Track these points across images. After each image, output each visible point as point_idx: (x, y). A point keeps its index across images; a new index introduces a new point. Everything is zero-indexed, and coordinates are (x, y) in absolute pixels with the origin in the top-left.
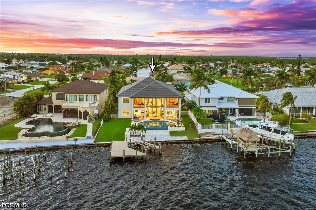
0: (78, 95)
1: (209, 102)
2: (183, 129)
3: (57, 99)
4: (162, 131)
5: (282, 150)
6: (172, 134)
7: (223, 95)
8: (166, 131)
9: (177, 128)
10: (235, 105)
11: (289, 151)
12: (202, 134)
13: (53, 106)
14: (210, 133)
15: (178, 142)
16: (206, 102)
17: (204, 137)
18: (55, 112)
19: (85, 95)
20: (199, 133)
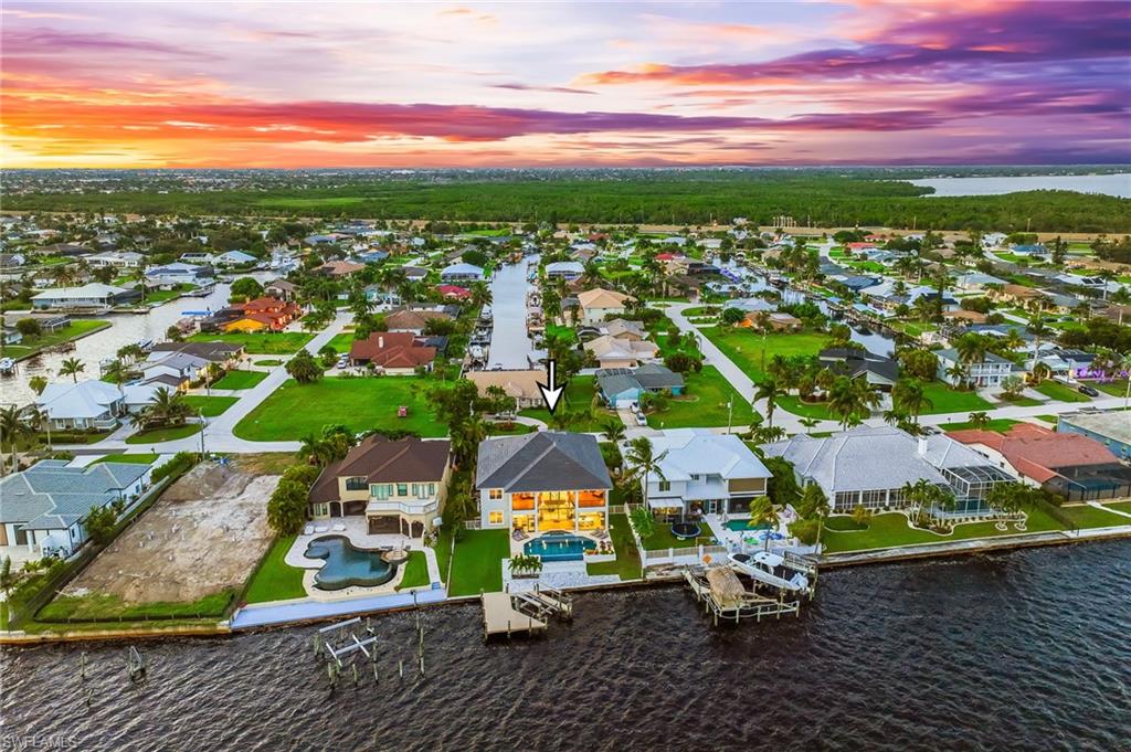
0: (395, 484)
1: (668, 489)
2: (613, 558)
3: (348, 489)
4: (571, 563)
5: (785, 608)
6: (593, 569)
7: (699, 472)
8: (578, 563)
9: (600, 555)
10: (722, 493)
11: (795, 609)
12: (650, 569)
13: (341, 503)
14: (665, 565)
15: (602, 590)
16: (661, 490)
17: (652, 576)
18: (345, 514)
19: (410, 485)
20: (644, 566)
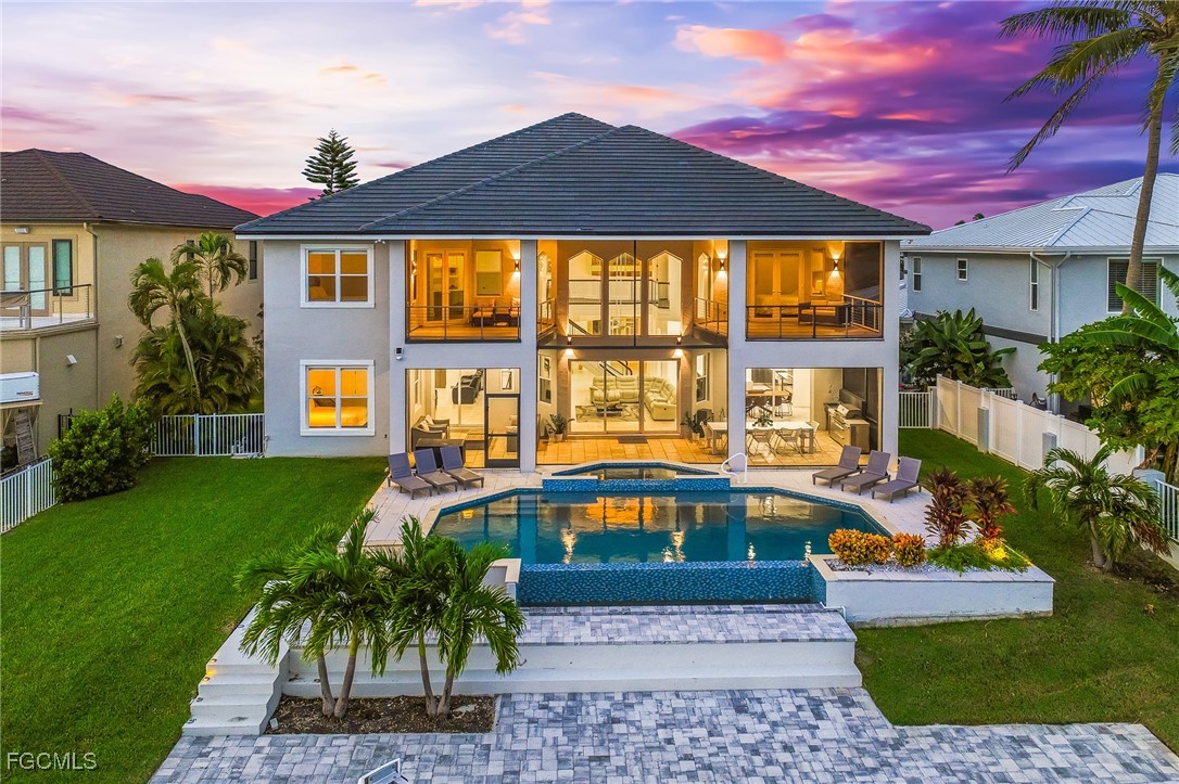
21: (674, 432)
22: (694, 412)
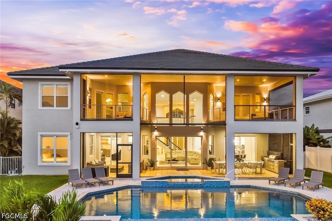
21: (200, 167)
22: (208, 159)
